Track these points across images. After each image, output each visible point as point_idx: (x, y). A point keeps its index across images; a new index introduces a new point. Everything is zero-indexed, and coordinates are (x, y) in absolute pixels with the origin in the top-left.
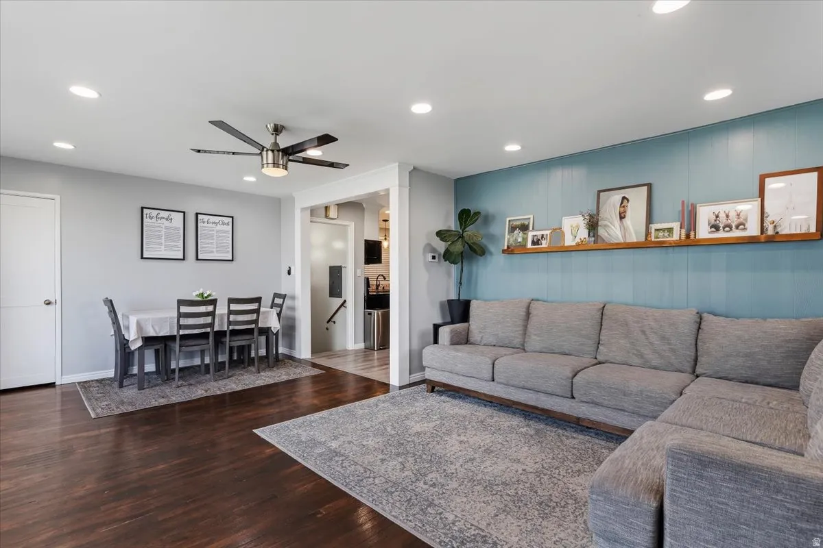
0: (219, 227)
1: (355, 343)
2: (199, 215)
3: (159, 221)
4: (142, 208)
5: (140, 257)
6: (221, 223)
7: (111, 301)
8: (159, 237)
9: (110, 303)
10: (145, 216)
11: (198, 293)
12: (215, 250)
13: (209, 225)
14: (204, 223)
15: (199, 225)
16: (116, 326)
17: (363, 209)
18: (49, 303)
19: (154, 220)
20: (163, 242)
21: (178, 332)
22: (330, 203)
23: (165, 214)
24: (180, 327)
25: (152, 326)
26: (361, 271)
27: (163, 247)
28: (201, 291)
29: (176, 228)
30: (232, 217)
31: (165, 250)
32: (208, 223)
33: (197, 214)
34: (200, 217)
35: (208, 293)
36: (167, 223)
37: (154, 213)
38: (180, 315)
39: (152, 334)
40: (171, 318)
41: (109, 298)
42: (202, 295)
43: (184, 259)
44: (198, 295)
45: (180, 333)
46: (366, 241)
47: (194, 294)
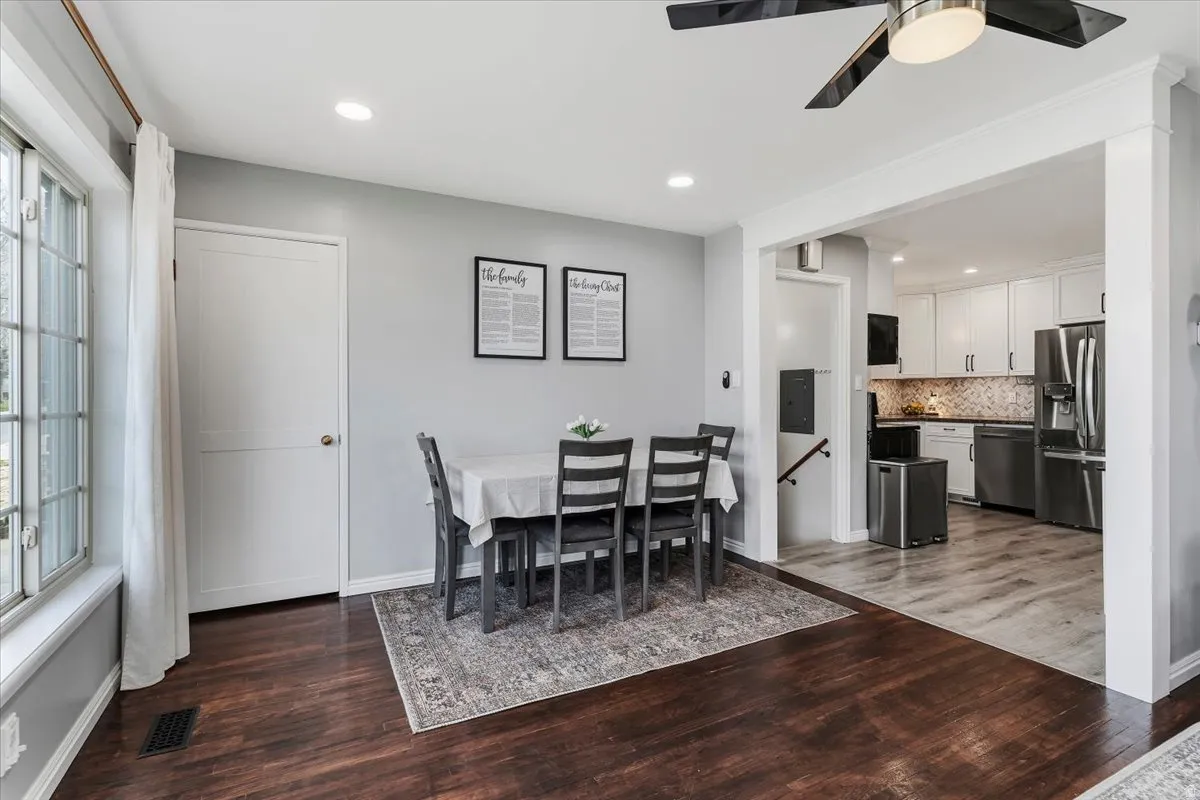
0: (604, 295)
1: (852, 530)
2: (570, 272)
3: (504, 284)
4: (477, 259)
5: (473, 353)
6: (605, 286)
7: (433, 442)
8: (505, 314)
9: (430, 445)
10: (481, 273)
11: (577, 424)
12: (595, 339)
13: (586, 291)
14: (576, 286)
15: (571, 290)
16: (440, 491)
17: (865, 250)
18: (328, 442)
19: (496, 283)
20: (510, 323)
21: (559, 510)
22: (807, 235)
23: (512, 270)
24: (563, 499)
25: (510, 498)
26: (863, 381)
27: (510, 334)
28: (581, 420)
29: (530, 298)
30: (624, 275)
31: (515, 340)
32: (584, 287)
33: (565, 270)
34: (571, 274)
35: (596, 423)
36: (516, 288)
37: (497, 267)
38: (565, 475)
39: (509, 512)
40: (542, 479)
41: (427, 436)
42: (582, 429)
43: (544, 358)
44: (576, 430)
45: (564, 512)
46: (870, 316)
47: (570, 426)
